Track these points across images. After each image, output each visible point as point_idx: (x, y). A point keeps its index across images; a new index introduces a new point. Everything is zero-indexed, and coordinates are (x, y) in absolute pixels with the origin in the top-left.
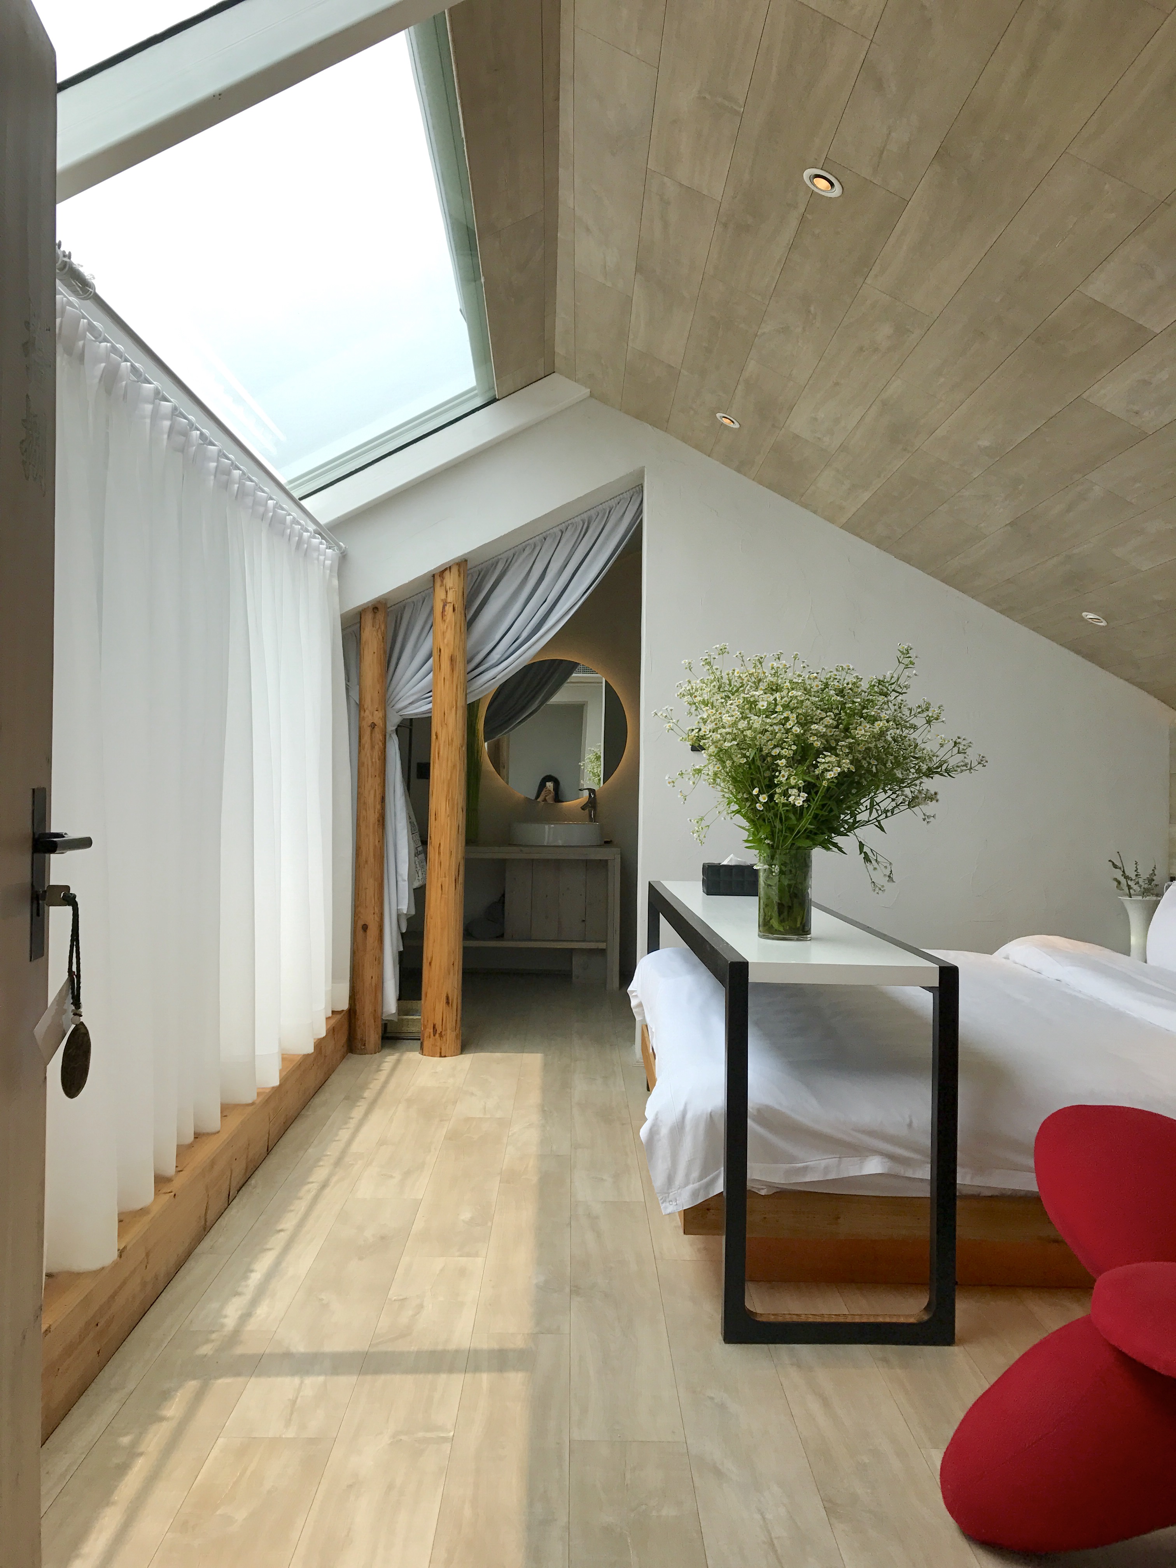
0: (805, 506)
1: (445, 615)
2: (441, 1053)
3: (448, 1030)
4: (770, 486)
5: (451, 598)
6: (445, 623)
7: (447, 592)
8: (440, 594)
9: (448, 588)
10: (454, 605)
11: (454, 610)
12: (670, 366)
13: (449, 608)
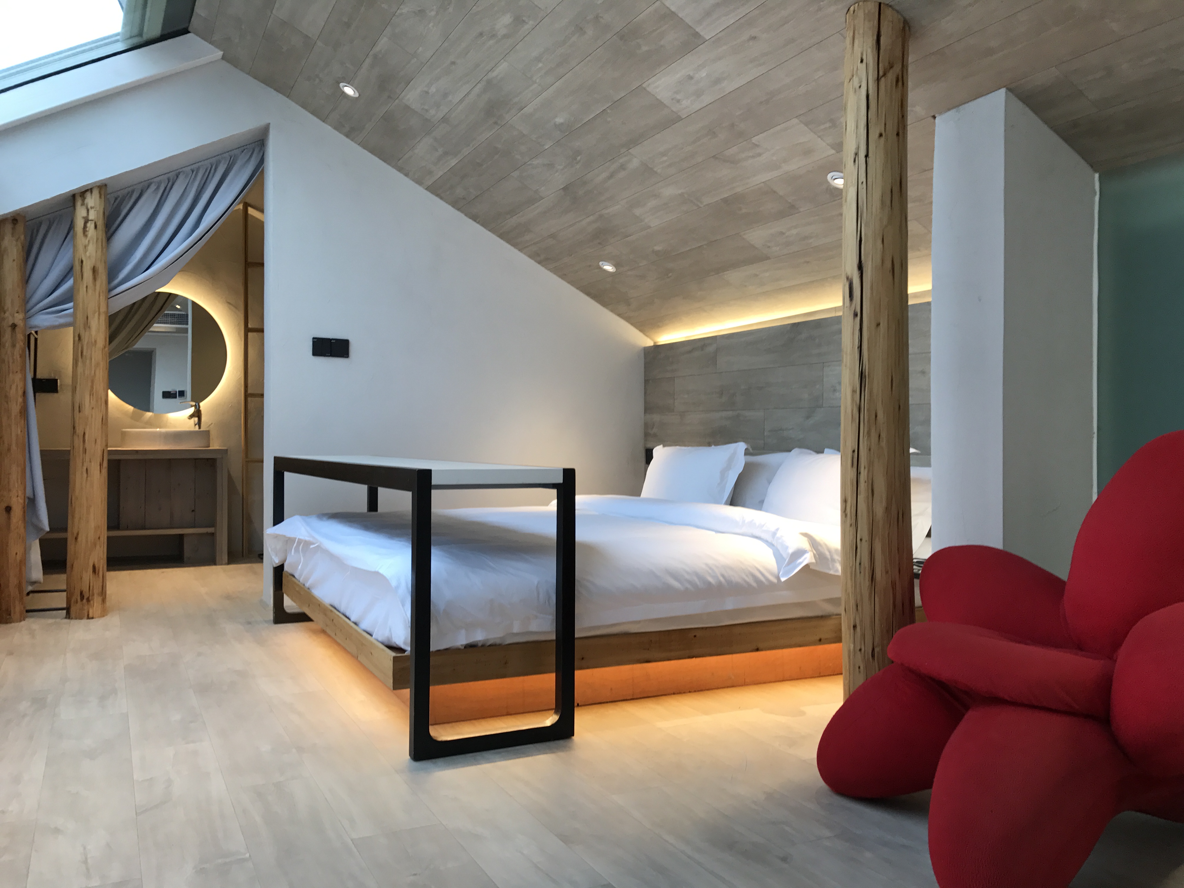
0: (400, 170)
1: (87, 231)
2: (88, 615)
3: (95, 595)
4: (373, 151)
5: (92, 215)
6: (86, 238)
7: (88, 210)
8: (81, 212)
9: (89, 207)
10: (95, 223)
11: (96, 227)
12: (307, 37)
13: (91, 226)
